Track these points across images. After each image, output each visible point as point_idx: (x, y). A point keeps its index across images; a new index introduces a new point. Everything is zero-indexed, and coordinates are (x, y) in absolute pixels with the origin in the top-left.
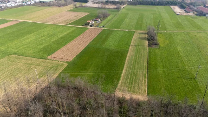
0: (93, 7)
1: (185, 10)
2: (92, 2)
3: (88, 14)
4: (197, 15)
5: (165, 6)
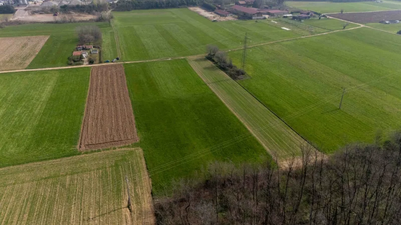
0: (43, 22)
1: (215, 13)
2: (26, 10)
3: (47, 38)
4: (239, 18)
5: (179, 8)
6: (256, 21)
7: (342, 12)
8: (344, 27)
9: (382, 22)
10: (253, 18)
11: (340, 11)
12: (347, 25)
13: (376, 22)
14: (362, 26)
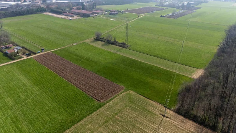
6: (94, 18)
7: (128, 9)
8: (138, 16)
9: (148, 12)
10: (90, 16)
11: (127, 9)
12: (139, 15)
13: (146, 13)
14: (144, 15)
